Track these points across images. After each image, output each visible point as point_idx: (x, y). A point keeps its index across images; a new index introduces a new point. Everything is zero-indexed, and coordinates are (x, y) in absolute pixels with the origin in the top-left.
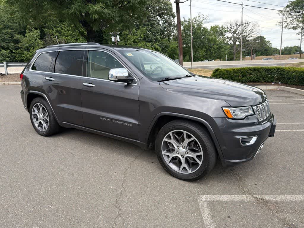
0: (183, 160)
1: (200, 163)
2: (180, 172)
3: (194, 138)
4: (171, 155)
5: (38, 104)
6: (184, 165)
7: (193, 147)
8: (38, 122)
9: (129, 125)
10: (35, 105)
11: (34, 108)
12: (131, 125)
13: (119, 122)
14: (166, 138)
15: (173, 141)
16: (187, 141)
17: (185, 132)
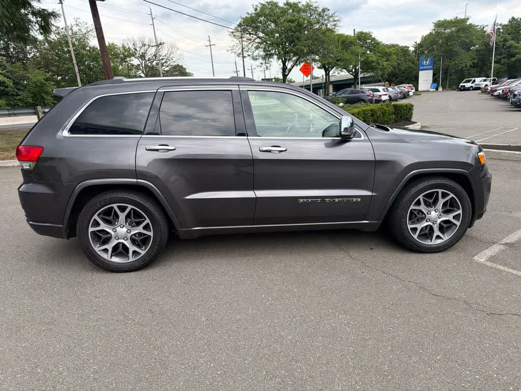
0: (436, 228)
1: (458, 224)
2: (432, 243)
3: (452, 195)
4: (420, 226)
5: (115, 206)
6: (437, 232)
7: (448, 207)
8: (110, 247)
9: (355, 200)
10: (100, 211)
11: (96, 217)
12: (359, 200)
13: (337, 200)
14: (413, 206)
15: (423, 207)
16: (441, 201)
17: (440, 191)
